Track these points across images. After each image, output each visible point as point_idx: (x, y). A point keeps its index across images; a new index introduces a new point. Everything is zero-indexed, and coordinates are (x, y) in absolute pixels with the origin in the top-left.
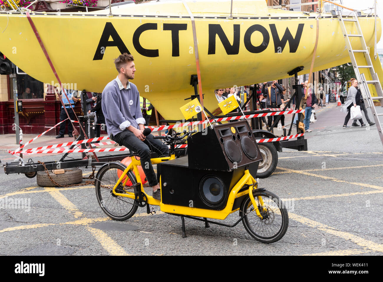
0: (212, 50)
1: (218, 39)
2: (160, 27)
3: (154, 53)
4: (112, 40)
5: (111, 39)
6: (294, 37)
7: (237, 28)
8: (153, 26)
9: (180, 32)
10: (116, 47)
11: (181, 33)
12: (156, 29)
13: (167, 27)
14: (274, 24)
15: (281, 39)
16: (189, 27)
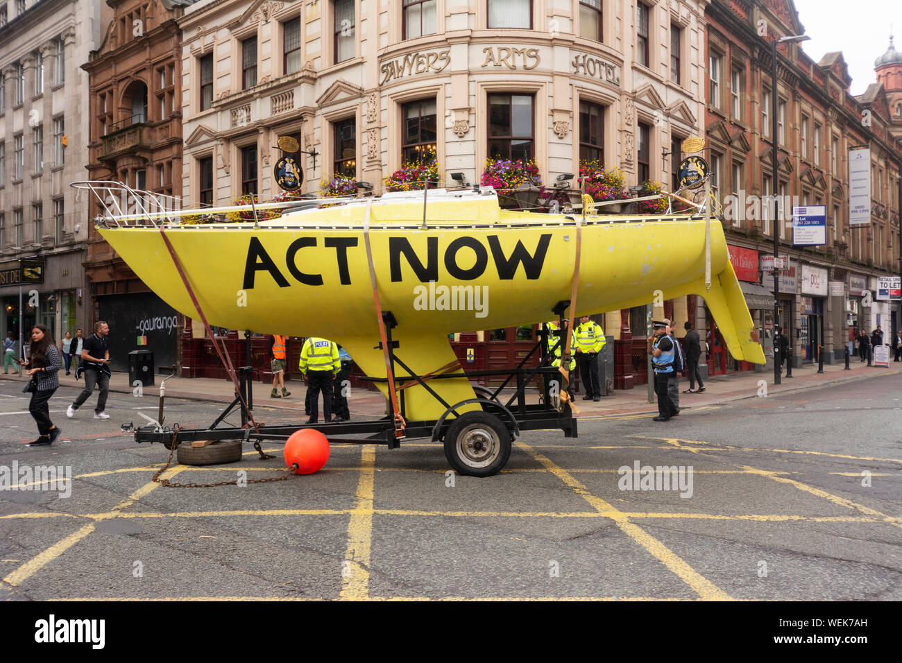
0: (396, 275)
1: (403, 259)
2: (321, 242)
3: (316, 280)
4: (261, 262)
5: (259, 260)
6: (532, 255)
7: (433, 243)
8: (311, 242)
9: (348, 249)
10: (267, 271)
11: (350, 250)
12: (315, 245)
13: (329, 242)
14: (496, 236)
15: (508, 257)
16: (361, 242)
